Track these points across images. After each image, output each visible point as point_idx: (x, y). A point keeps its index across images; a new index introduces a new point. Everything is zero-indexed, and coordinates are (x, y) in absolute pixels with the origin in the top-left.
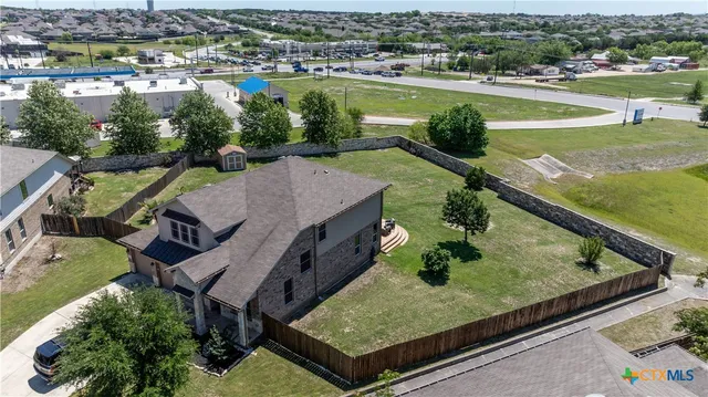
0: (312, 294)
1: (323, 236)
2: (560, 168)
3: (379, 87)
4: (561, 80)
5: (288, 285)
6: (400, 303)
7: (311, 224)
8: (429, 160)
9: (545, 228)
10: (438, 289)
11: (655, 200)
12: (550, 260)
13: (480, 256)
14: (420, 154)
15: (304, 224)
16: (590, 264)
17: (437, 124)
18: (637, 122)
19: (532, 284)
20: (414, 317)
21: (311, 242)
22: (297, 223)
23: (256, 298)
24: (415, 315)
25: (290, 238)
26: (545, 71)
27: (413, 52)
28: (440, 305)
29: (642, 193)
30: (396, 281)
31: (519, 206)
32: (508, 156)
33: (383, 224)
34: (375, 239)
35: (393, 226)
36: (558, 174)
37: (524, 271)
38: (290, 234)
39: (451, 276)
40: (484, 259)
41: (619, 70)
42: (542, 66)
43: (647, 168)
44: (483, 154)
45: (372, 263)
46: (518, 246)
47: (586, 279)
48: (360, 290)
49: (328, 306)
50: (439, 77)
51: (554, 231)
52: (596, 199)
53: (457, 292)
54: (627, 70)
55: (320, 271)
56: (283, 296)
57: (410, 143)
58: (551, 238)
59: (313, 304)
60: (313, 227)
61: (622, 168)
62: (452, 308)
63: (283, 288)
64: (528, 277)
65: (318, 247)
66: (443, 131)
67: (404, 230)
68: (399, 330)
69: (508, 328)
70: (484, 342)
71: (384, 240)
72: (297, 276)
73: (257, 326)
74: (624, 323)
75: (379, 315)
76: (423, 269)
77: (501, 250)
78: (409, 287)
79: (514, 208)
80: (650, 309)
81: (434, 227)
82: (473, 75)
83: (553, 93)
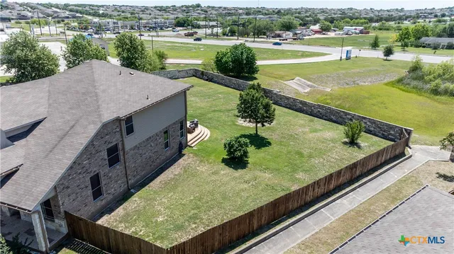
0: (124, 187)
1: (130, 130)
2: (308, 86)
3: (177, 45)
4: (294, 39)
5: (96, 181)
6: (208, 188)
7: (115, 116)
8: (218, 83)
9: (312, 121)
10: (240, 172)
11: (374, 101)
12: (323, 142)
13: (269, 144)
14: (210, 79)
15: (108, 116)
16: (352, 142)
17: (222, 58)
18: (348, 58)
19: (315, 161)
20: (224, 198)
21: (118, 136)
22: (100, 116)
23: (56, 197)
24: (225, 197)
25: (92, 130)
26: (284, 35)
27: (199, 27)
28: (246, 186)
29: (365, 98)
30: (203, 168)
31: (289, 108)
32: (273, 79)
33: (188, 124)
34: (182, 136)
35: (196, 125)
36: (308, 90)
37: (306, 152)
38: (92, 126)
39: (250, 160)
40: (273, 145)
41: (327, 34)
42: (282, 32)
43: (362, 84)
44: (255, 79)
45: (180, 155)
46: (297, 135)
47: (355, 154)
48: (172, 179)
49: (140, 198)
50: (217, 39)
51: (319, 123)
52: (337, 103)
53: (258, 173)
54: (331, 34)
55: (131, 164)
56: (90, 192)
57: (202, 73)
58: (319, 127)
59: (125, 197)
60: (118, 120)
61: (348, 84)
62: (255, 187)
63: (88, 183)
64: (310, 156)
65: (125, 140)
66: (226, 62)
67: (206, 129)
68: (211, 213)
69: (308, 199)
70: (291, 214)
71: (190, 136)
72: (104, 170)
73: (61, 226)
74: (395, 185)
75: (192, 200)
76: (226, 157)
77: (285, 138)
78: (215, 173)
79: (286, 110)
80: (407, 172)
81: (230, 125)
82: (240, 38)
83: (292, 45)
